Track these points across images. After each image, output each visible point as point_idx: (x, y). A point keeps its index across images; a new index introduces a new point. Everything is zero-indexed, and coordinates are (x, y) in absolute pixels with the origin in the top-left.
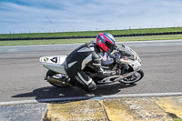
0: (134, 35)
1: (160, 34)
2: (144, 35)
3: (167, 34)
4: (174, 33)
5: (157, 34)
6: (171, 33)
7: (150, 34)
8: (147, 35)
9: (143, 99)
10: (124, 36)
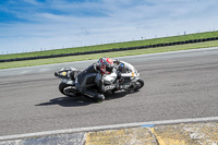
0: (191, 42)
2: (204, 40)
7: (213, 39)
8: (208, 40)
9: (208, 125)
10: (178, 43)
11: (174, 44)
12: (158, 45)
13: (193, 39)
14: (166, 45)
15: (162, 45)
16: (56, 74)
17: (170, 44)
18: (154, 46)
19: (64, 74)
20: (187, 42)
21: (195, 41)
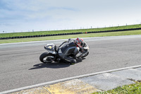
0: (37, 36)
1: (56, 35)
2: (44, 36)
3: (61, 35)
4: (66, 34)
5: (54, 35)
6: (63, 34)
7: (49, 35)
8: (47, 36)
9: (38, 89)
10: (29, 37)
11: (26, 37)
12: (15, 38)
13: (38, 34)
14: (21, 37)
15: (18, 37)
16: (45, 48)
17: (24, 37)
18: (13, 38)
19: (50, 47)
20: (34, 37)
21: (39, 36)
